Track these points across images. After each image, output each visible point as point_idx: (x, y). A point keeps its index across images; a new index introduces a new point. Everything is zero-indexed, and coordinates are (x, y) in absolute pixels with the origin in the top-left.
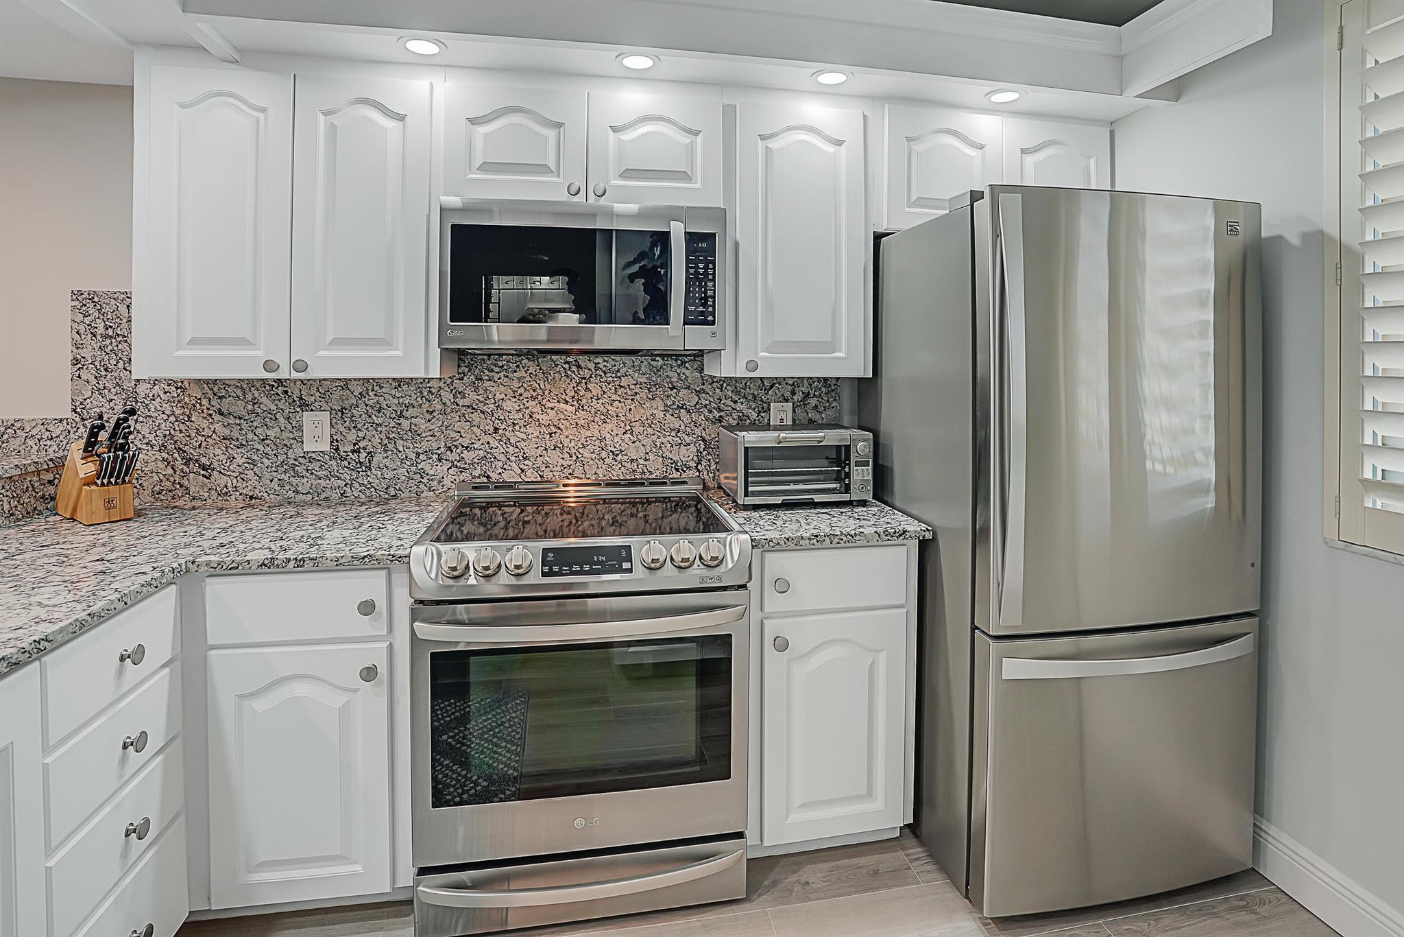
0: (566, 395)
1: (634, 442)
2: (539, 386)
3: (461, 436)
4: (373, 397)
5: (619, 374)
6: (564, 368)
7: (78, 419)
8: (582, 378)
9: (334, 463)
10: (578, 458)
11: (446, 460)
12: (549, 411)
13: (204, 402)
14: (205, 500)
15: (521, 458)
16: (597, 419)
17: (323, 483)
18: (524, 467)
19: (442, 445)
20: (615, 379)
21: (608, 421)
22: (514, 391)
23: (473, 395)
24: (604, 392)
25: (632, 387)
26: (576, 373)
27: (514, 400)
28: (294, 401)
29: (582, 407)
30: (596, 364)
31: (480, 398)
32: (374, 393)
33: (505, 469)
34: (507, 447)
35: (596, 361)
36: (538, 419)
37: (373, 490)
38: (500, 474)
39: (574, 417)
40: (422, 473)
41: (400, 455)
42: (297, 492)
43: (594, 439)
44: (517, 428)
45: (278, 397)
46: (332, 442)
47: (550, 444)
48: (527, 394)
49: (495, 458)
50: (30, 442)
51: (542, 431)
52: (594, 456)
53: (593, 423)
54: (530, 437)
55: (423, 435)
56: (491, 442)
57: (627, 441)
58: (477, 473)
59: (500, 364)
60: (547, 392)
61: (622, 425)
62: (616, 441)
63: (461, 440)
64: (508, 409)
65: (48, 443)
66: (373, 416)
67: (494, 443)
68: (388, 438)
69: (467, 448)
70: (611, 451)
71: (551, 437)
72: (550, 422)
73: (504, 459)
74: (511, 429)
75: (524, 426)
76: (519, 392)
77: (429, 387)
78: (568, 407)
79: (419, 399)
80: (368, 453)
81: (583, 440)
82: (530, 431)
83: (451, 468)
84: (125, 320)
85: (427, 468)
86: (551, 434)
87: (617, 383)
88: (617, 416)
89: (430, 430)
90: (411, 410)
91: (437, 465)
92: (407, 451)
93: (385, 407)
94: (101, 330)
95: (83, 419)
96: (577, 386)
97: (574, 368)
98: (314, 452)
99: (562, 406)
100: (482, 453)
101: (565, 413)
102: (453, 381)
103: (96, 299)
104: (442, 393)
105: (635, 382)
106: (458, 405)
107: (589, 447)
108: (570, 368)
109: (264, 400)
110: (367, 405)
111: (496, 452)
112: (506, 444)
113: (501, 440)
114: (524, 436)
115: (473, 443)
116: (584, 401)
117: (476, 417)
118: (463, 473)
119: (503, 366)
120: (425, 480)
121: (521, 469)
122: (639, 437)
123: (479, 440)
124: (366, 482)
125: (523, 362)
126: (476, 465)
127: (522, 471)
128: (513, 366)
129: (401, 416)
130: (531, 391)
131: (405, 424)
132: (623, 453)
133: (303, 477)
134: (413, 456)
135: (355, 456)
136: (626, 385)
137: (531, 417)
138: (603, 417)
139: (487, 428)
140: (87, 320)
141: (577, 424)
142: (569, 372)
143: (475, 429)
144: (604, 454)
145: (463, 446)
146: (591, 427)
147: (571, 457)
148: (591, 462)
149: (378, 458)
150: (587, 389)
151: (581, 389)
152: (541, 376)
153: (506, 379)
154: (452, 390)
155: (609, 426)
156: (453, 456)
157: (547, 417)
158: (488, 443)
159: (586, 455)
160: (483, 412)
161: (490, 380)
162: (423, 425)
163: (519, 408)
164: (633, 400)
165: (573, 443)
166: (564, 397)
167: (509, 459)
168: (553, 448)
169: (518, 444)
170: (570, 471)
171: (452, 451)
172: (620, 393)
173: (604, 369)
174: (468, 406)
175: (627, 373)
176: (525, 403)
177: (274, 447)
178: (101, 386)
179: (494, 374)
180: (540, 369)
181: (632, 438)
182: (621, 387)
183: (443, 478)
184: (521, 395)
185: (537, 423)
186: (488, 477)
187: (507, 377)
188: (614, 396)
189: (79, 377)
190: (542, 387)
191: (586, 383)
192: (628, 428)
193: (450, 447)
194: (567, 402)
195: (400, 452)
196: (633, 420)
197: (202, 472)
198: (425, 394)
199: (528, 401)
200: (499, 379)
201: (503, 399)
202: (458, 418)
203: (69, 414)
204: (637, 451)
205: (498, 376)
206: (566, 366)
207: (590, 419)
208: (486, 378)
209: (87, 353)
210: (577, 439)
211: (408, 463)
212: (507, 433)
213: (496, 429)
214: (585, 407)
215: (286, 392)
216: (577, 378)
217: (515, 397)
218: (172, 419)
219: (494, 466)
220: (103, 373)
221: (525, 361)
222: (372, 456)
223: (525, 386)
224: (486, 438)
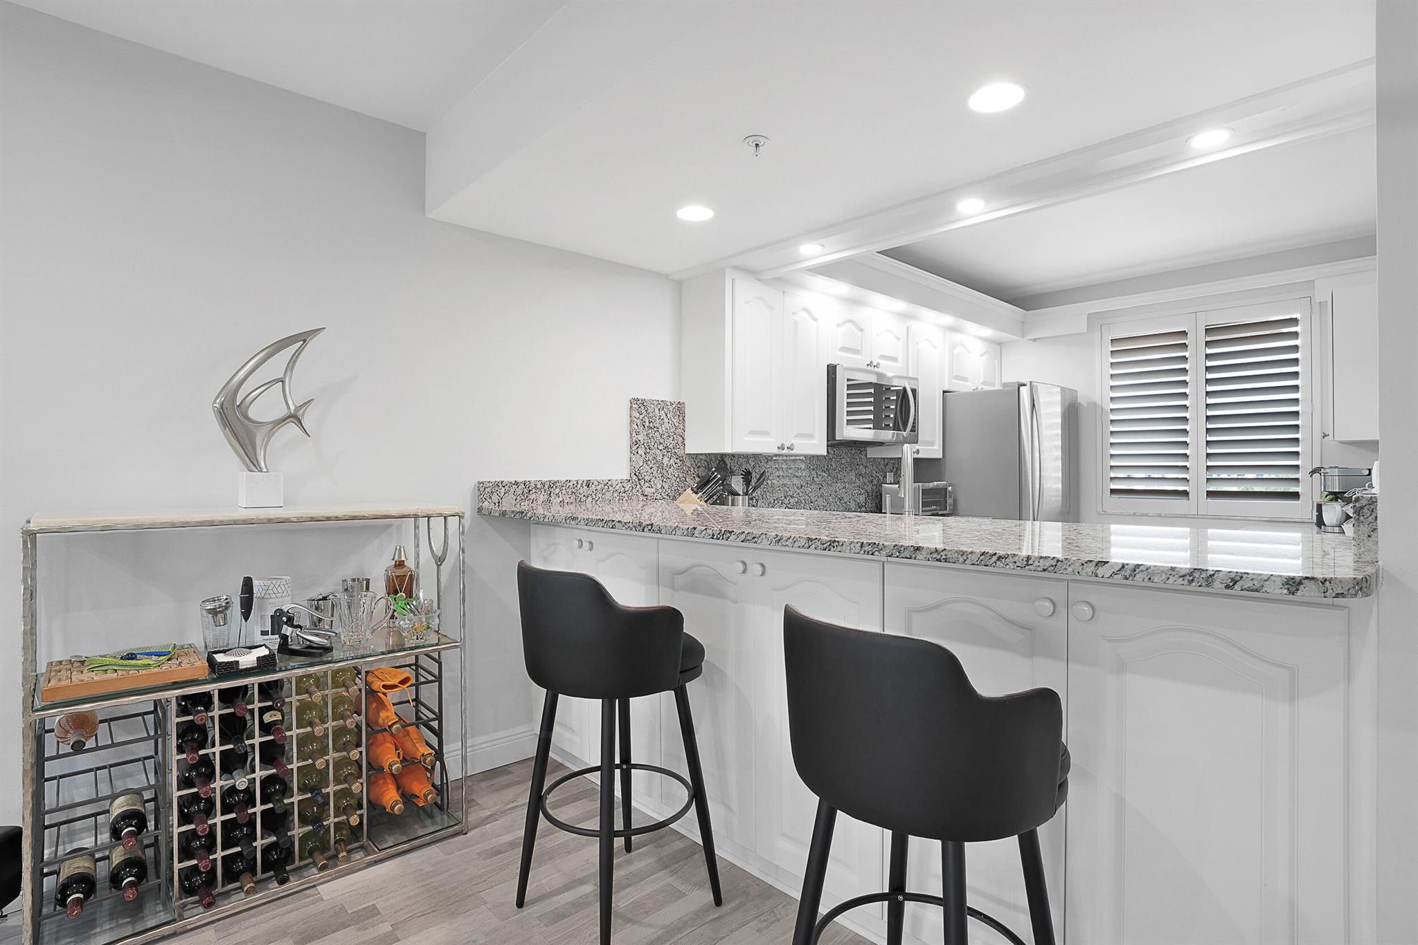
7: (637, 480)
50: (615, 495)
63: (790, 492)
64: (805, 475)
65: (624, 495)
67: (801, 494)
68: (764, 491)
71: (820, 490)
72: (819, 482)
75: (811, 484)
77: (778, 462)
79: (774, 469)
82: (813, 487)
84: (658, 418)
89: (779, 487)
90: (771, 475)
92: (771, 498)
94: (647, 424)
95: (639, 480)
103: (645, 404)
134: (772, 501)
140: (641, 417)
155: (839, 485)
160: (797, 477)
178: (647, 459)
189: (637, 453)
209: (641, 437)
213: (802, 486)
218: (678, 480)
220: (648, 451)
224: (798, 491)
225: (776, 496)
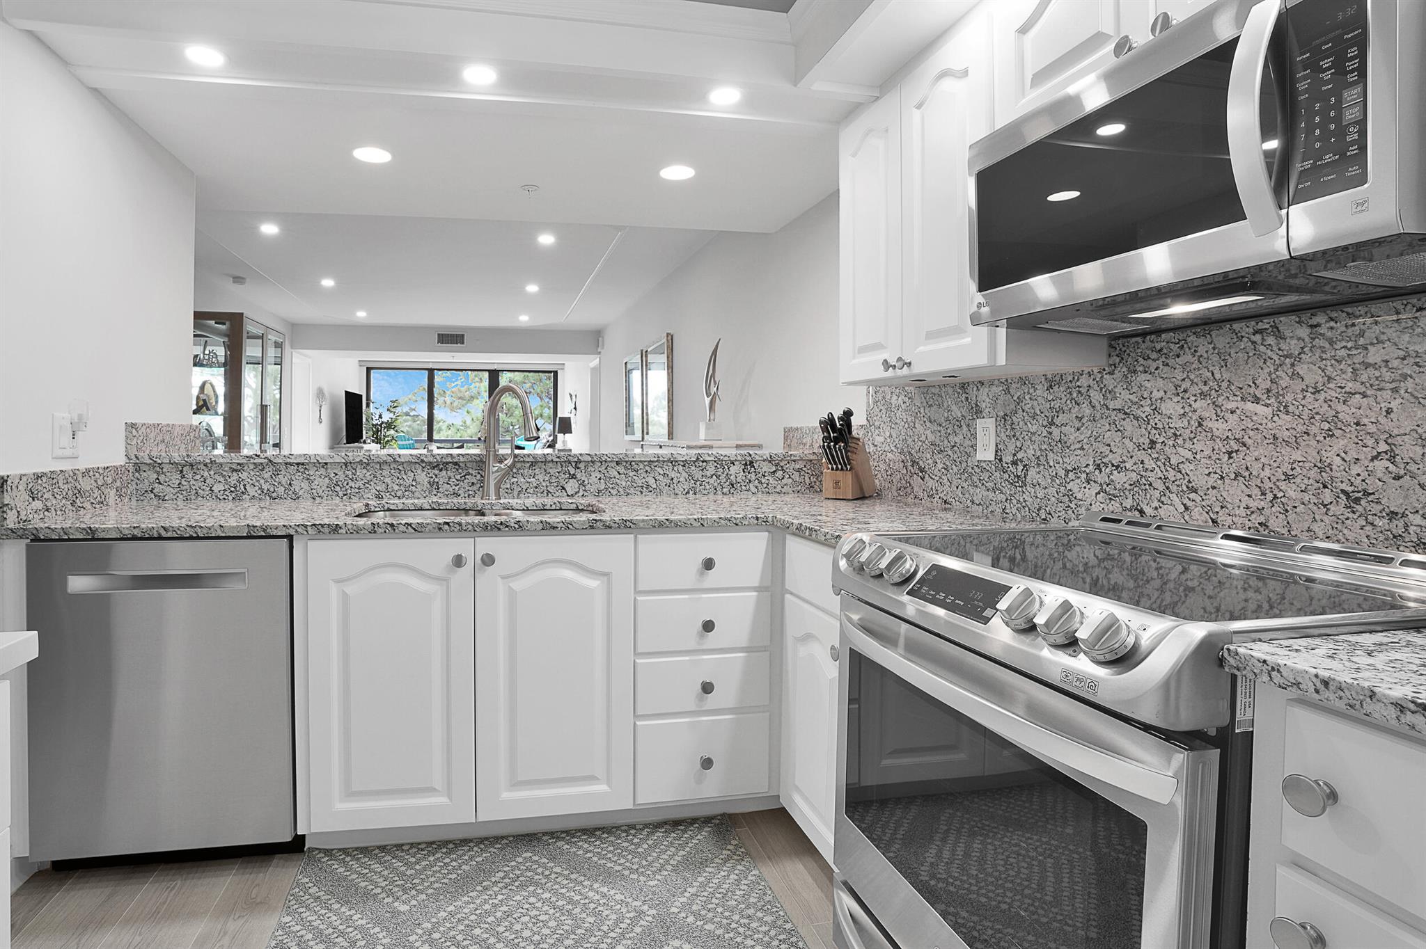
0: (1257, 386)
1: (1397, 478)
2: (1213, 374)
3: (1111, 451)
4: (1029, 401)
5: (1362, 341)
6: (1254, 343)
7: (868, 426)
8: (1286, 357)
9: (997, 474)
10: (1275, 497)
11: (1095, 482)
12: (1228, 415)
13: (922, 411)
14: (921, 500)
15: (1185, 489)
16: (1313, 430)
17: (991, 495)
18: (1189, 504)
19: (1091, 463)
20: (1354, 352)
21: (1338, 432)
22: (1176, 387)
23: (1125, 395)
24: (1330, 378)
25: (1395, 363)
26: (1275, 348)
27: (1175, 400)
28: (972, 408)
29: (1285, 407)
30: (1312, 326)
31: (1133, 397)
32: (1029, 396)
33: (1162, 502)
34: (1167, 471)
35: (1314, 321)
36: (1211, 428)
37: (1027, 509)
38: (1156, 508)
39: (1270, 425)
40: (1070, 495)
41: (1050, 470)
42: (973, 502)
43: (1307, 465)
44: (1180, 441)
45: (962, 405)
46: (996, 451)
47: (1229, 469)
48: (1195, 390)
49: (1150, 485)
51: (1216, 447)
52: (1306, 497)
53: (1306, 437)
54: (1198, 457)
55: (1072, 448)
56: (1146, 461)
57: (1380, 475)
58: (1128, 503)
59: (1158, 347)
60: (1224, 385)
61: (1370, 442)
62: (1354, 472)
63: (1111, 456)
64: (1168, 413)
66: (1028, 423)
67: (1150, 464)
68: (1041, 449)
69: (1117, 467)
70: (1343, 491)
71: (1230, 458)
72: (1230, 434)
73: (1161, 487)
74: (1171, 443)
75: (1190, 439)
76: (1184, 386)
77: (1079, 386)
78: (1259, 409)
79: (1068, 402)
80: (1025, 466)
81: (1286, 467)
82: (1198, 447)
83: (1099, 493)
85: (1076, 489)
86: (1230, 453)
87: (1358, 359)
88: (1357, 424)
89: (1079, 442)
90: (1061, 415)
91: (1085, 488)
92: (1057, 466)
93: (1039, 413)
96: (1277, 370)
97: (1271, 340)
98: (985, 461)
99: (1250, 406)
100: (1134, 476)
101: (1255, 418)
102: (1102, 377)
104: (1092, 393)
105: (1401, 353)
106: (1108, 409)
107: (1298, 480)
108: (1263, 340)
109: (954, 407)
110: (1023, 411)
111: (1153, 477)
112: (1165, 465)
113: (1157, 459)
114: (1189, 455)
115: (1124, 462)
116: (1289, 398)
117: (1129, 425)
118: (1113, 502)
119: (1160, 350)
120: (1073, 505)
121: (1185, 505)
122: (1413, 467)
123: (1131, 457)
124: (1021, 500)
125: (1189, 339)
126: (1127, 493)
127: (1187, 508)
128: (1175, 348)
129: (1052, 423)
130: (1201, 385)
131: (1056, 432)
132: (1370, 498)
133: (976, 486)
134: (1062, 473)
135: (1012, 469)
136: (1378, 360)
137: (1200, 425)
138: (1327, 426)
139: (1141, 440)
141: (1275, 438)
142: (1262, 348)
143: (1127, 441)
144: (1327, 496)
145: (1113, 465)
146: (1303, 444)
147: (1263, 494)
148: (1301, 508)
149: (1032, 473)
150: (1295, 375)
151: (1283, 375)
152: (1215, 358)
153: (1166, 369)
154: (1101, 389)
156: (1101, 477)
157: (1224, 426)
158: (1142, 462)
159: (1291, 493)
160: (1137, 418)
161: (1146, 372)
162: (1073, 436)
163: (1182, 412)
164: (1395, 390)
165: (1267, 472)
166: (1252, 390)
167: (1168, 488)
168: (1233, 476)
169: (1181, 466)
170: (1262, 519)
171: (1101, 471)
172: (1364, 378)
173: (1329, 334)
174: (1119, 410)
175: (1384, 337)
176: (1192, 403)
177: (959, 455)
178: (876, 400)
179: (1150, 362)
180: (1214, 348)
181: (1392, 468)
182: (1367, 366)
183: (1091, 505)
184: (1185, 391)
185: (1209, 435)
186: (1142, 512)
187: (1167, 365)
188: (1350, 385)
190: (1218, 376)
191: (1293, 365)
192: (1383, 447)
193: (1099, 465)
194: (1257, 400)
195: (1051, 467)
196: (1396, 432)
197: (920, 474)
198: (1075, 395)
199: (1195, 401)
200: (1157, 369)
201: (1161, 399)
202: (1107, 427)
203: (865, 422)
204: (1406, 497)
205: (1154, 365)
206: (1258, 338)
207: (1301, 428)
208: (1141, 369)
210: (1275, 465)
211: (1058, 481)
212: (1167, 448)
213: (1153, 443)
214: (1291, 409)
215: (967, 398)
216: (1275, 357)
217: (1178, 395)
219: (1148, 495)
221: (1193, 338)
222: (1027, 470)
223: (1192, 377)
224: (1140, 455)
225: (1072, 461)
